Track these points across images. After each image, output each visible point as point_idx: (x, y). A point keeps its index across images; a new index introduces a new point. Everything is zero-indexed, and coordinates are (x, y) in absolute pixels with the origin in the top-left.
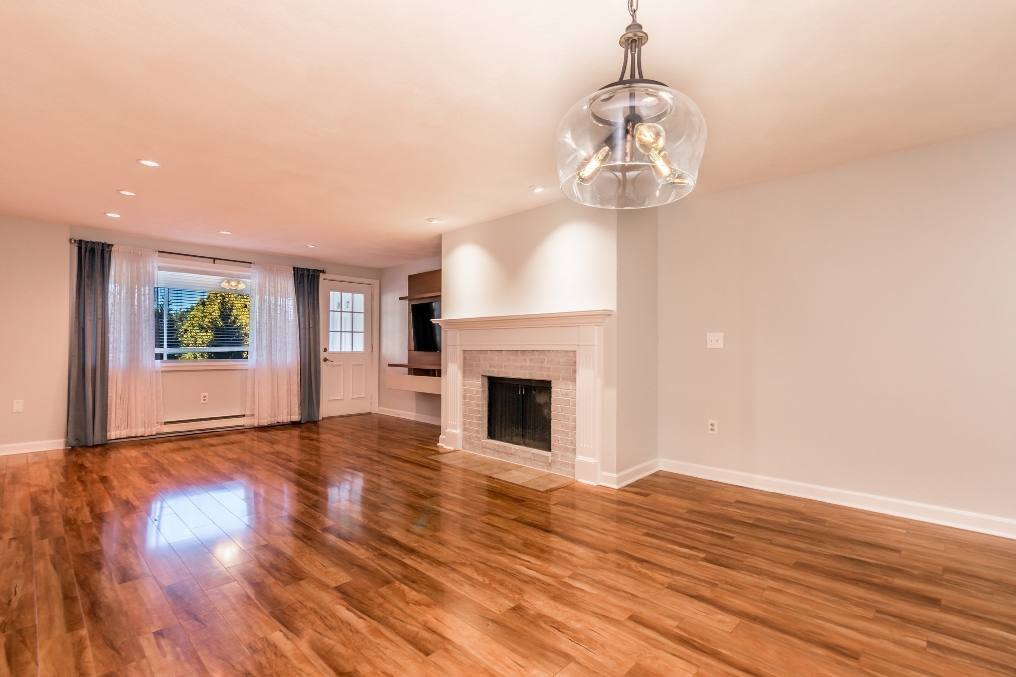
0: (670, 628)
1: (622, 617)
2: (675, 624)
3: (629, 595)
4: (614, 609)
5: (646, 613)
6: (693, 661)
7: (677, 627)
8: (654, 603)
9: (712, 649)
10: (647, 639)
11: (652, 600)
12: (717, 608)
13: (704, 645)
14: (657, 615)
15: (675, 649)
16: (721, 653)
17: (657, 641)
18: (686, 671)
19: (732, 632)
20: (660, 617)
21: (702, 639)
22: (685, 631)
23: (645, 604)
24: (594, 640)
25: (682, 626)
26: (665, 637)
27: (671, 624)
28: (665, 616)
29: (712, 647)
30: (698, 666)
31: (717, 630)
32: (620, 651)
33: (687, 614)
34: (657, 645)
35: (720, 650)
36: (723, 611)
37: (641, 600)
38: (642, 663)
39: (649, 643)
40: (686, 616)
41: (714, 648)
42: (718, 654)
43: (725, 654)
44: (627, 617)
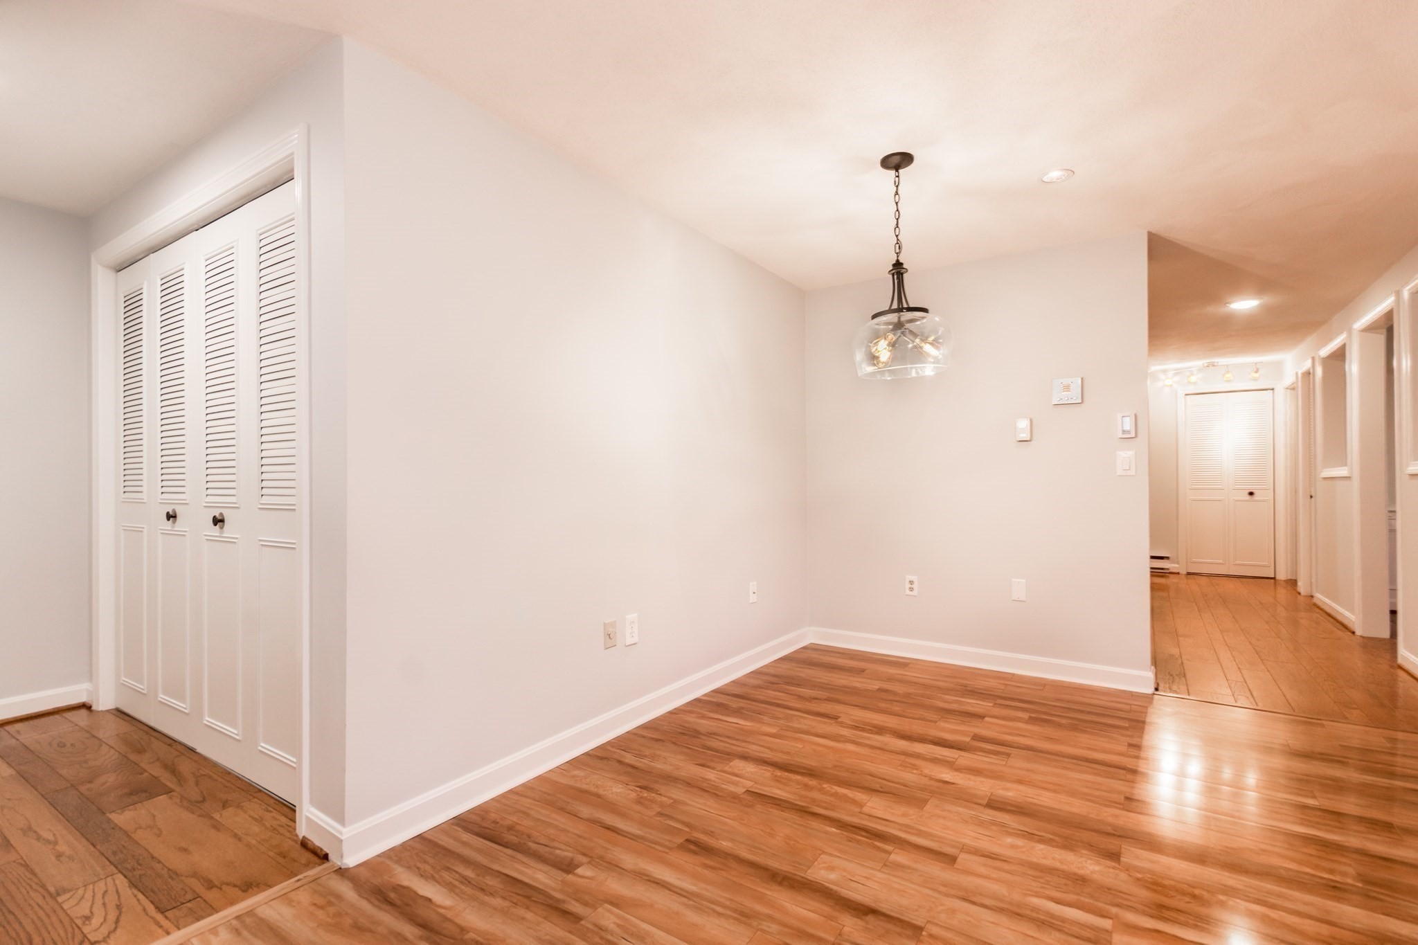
0: (897, 850)
1: (963, 858)
2: (893, 857)
3: (974, 899)
4: (983, 870)
5: (935, 870)
6: (867, 817)
7: (890, 853)
8: (931, 889)
9: (846, 831)
10: (920, 833)
11: (936, 895)
12: (836, 892)
13: (856, 834)
14: (919, 866)
15: (886, 826)
16: (837, 829)
17: (910, 833)
18: (872, 808)
19: (820, 855)
20: (914, 866)
21: (858, 842)
22: (878, 849)
23: (944, 886)
24: (979, 825)
25: (884, 855)
26: (901, 838)
27: (898, 857)
28: (909, 868)
29: (846, 833)
30: (861, 813)
31: (839, 855)
32: (944, 818)
33: (880, 875)
34: (907, 828)
35: (838, 831)
36: (827, 888)
37: (953, 892)
38: (917, 810)
39: (917, 830)
40: (879, 871)
41: (843, 832)
42: (840, 826)
43: (832, 827)
44: (958, 859)
